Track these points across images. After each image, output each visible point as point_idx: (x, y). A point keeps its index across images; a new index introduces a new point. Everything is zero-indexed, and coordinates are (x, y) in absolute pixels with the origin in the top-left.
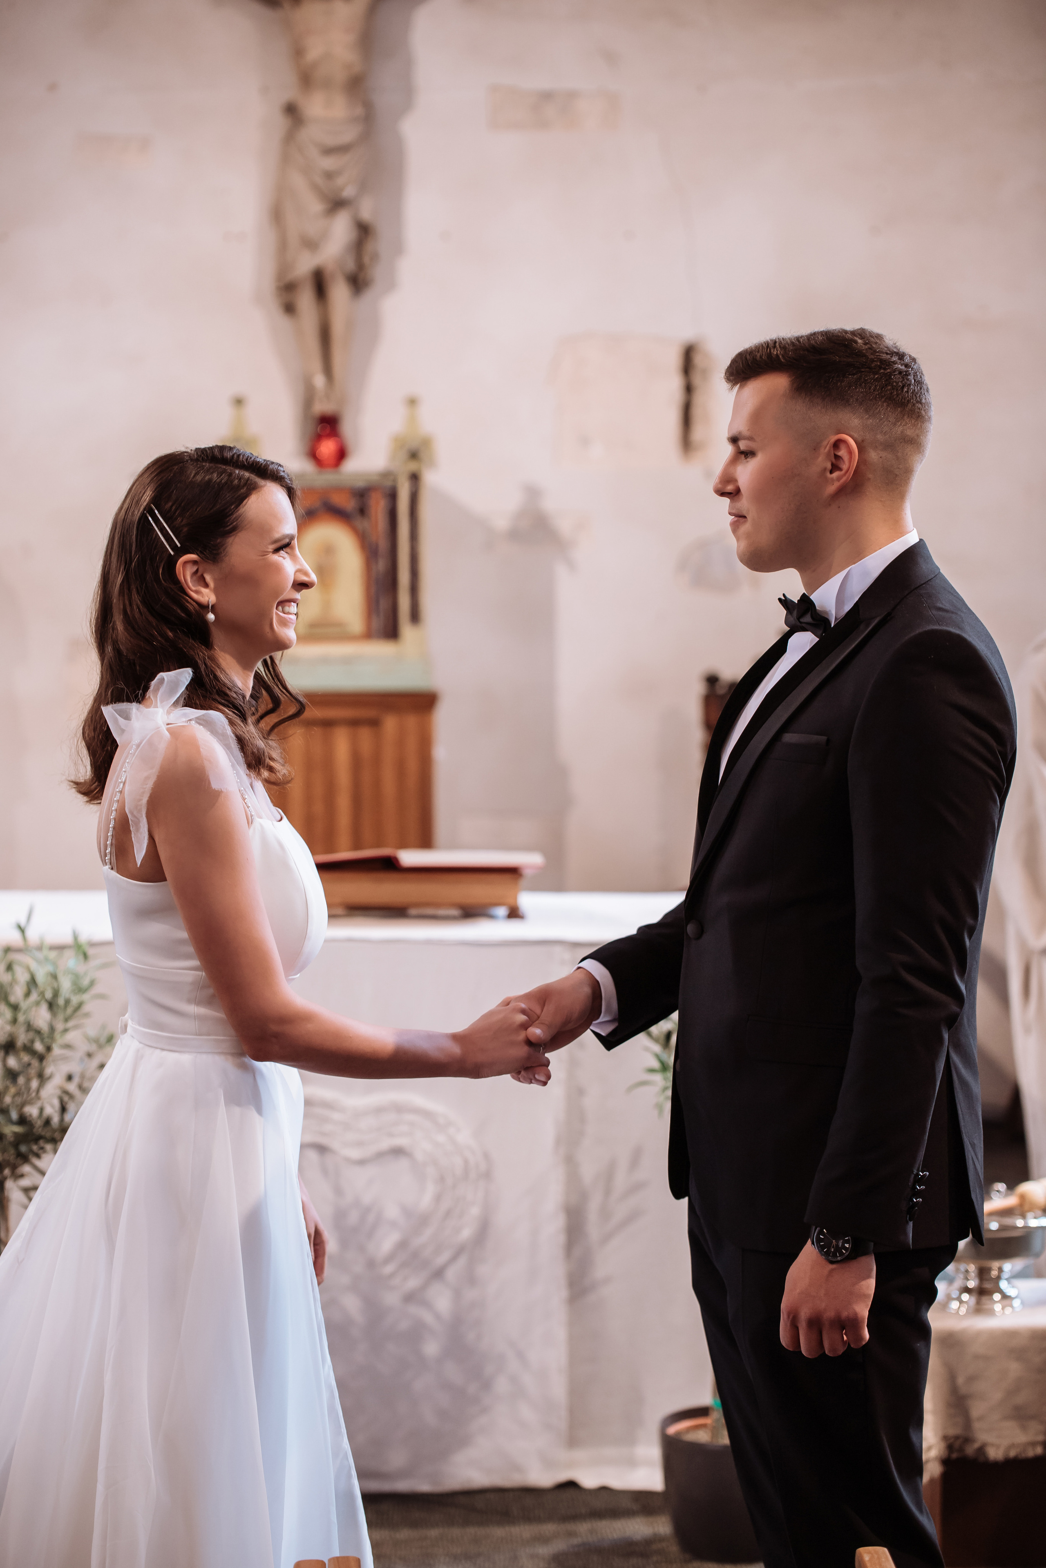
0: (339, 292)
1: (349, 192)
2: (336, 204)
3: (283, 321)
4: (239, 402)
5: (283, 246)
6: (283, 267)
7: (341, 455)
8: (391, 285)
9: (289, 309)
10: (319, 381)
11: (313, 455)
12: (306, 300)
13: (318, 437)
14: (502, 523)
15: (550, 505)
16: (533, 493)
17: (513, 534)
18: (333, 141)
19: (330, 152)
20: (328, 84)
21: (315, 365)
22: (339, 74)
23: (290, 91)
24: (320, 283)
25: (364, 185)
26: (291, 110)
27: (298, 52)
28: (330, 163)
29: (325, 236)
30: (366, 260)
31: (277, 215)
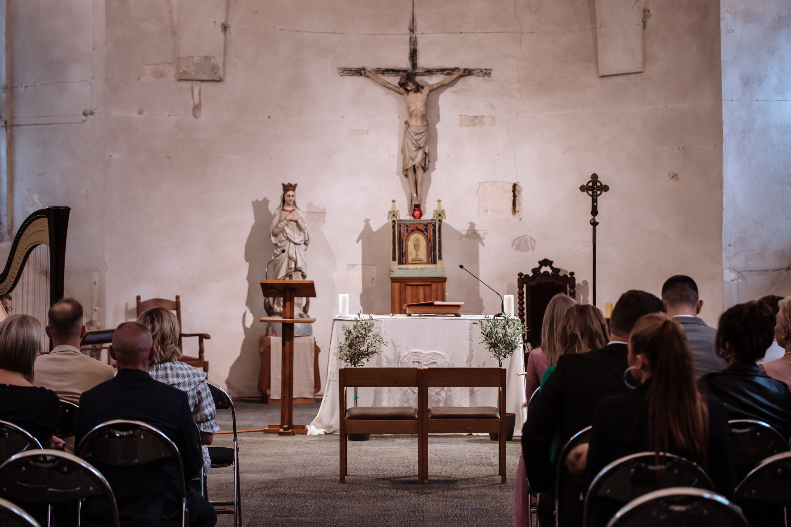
0: (420, 172)
1: (422, 145)
2: (419, 148)
4: (394, 201)
5: (404, 159)
6: (405, 165)
7: (421, 215)
8: (434, 169)
9: (406, 176)
10: (415, 195)
11: (413, 215)
12: (411, 173)
13: (415, 210)
14: (464, 233)
15: (476, 228)
16: (472, 224)
17: (467, 236)
18: (417, 131)
19: (417, 134)
20: (416, 116)
21: (414, 191)
22: (419, 114)
23: (406, 118)
24: (414, 169)
25: (426, 143)
26: (406, 123)
27: (409, 108)
28: (417, 137)
29: (417, 156)
30: (427, 162)
31: (403, 151)
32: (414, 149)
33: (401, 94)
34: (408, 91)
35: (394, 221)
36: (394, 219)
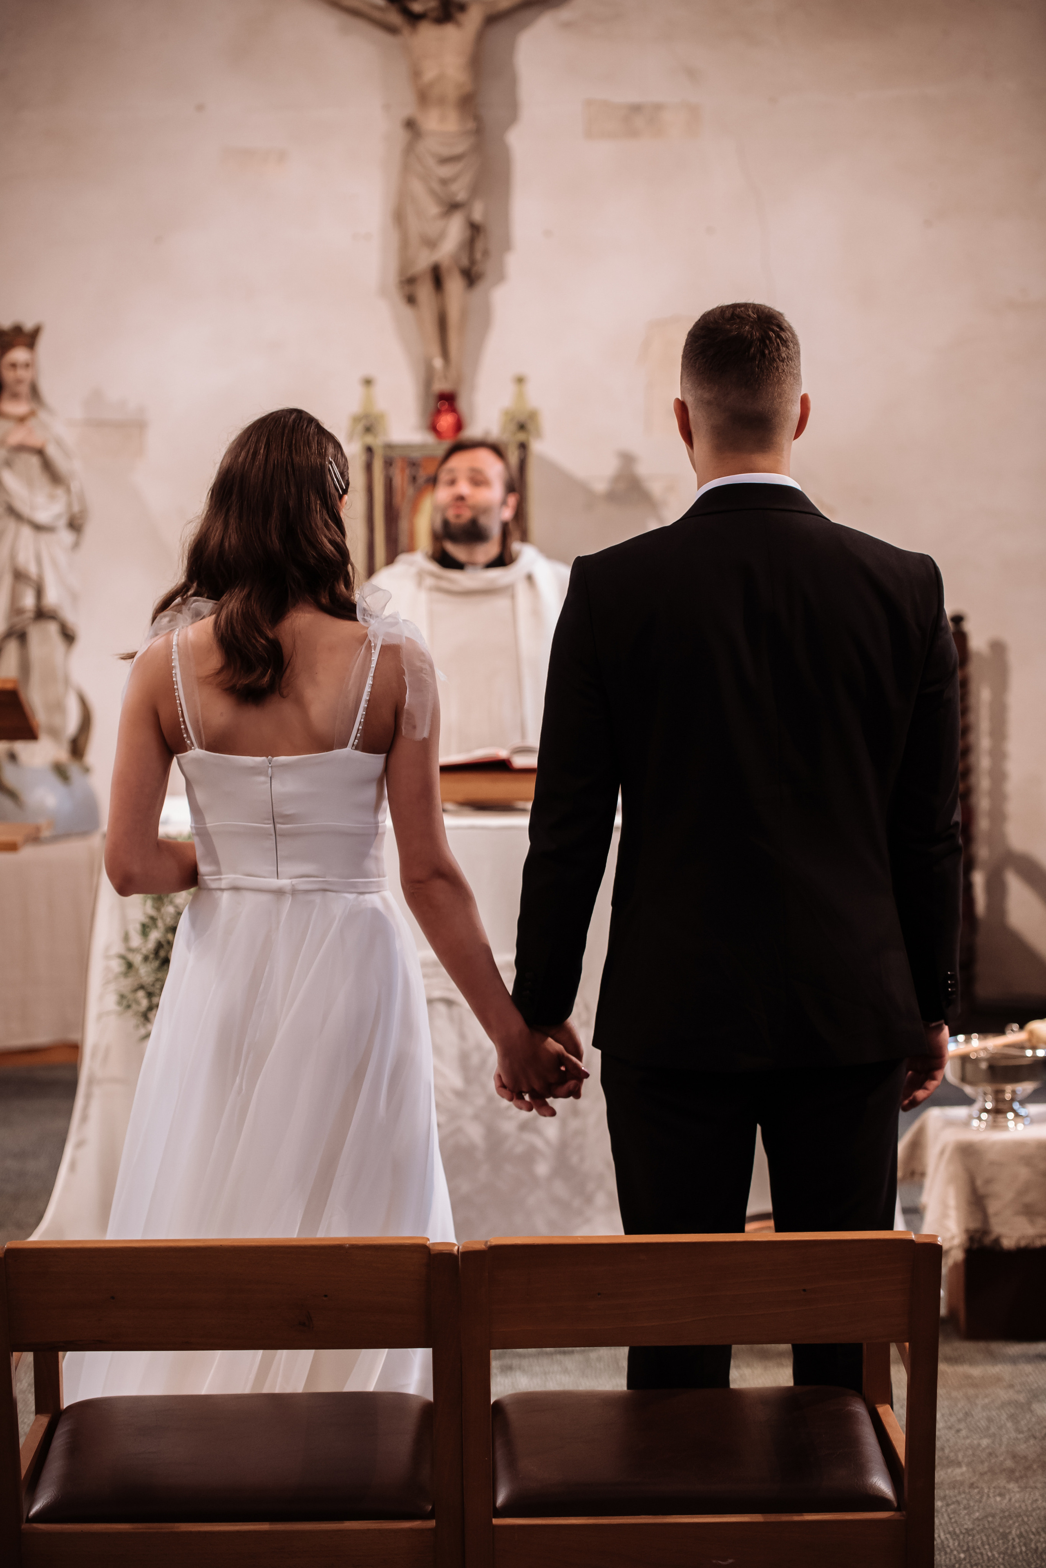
0: (454, 285)
1: (461, 196)
2: (453, 207)
3: (406, 311)
4: (368, 382)
5: (404, 244)
6: (405, 262)
7: (460, 423)
8: (501, 277)
9: (411, 300)
10: (438, 363)
11: (434, 428)
12: (425, 291)
13: (438, 412)
14: (601, 486)
15: (643, 469)
16: (627, 459)
17: (612, 497)
18: (446, 152)
19: (445, 160)
20: (441, 101)
21: (434, 349)
22: (452, 93)
23: (409, 109)
24: (437, 277)
25: (475, 190)
26: (410, 125)
27: (416, 74)
28: (446, 171)
29: (442, 235)
30: (478, 256)
31: (399, 217)
32: (433, 210)
33: (392, 30)
34: (414, 19)
35: (369, 450)
36: (369, 440)
